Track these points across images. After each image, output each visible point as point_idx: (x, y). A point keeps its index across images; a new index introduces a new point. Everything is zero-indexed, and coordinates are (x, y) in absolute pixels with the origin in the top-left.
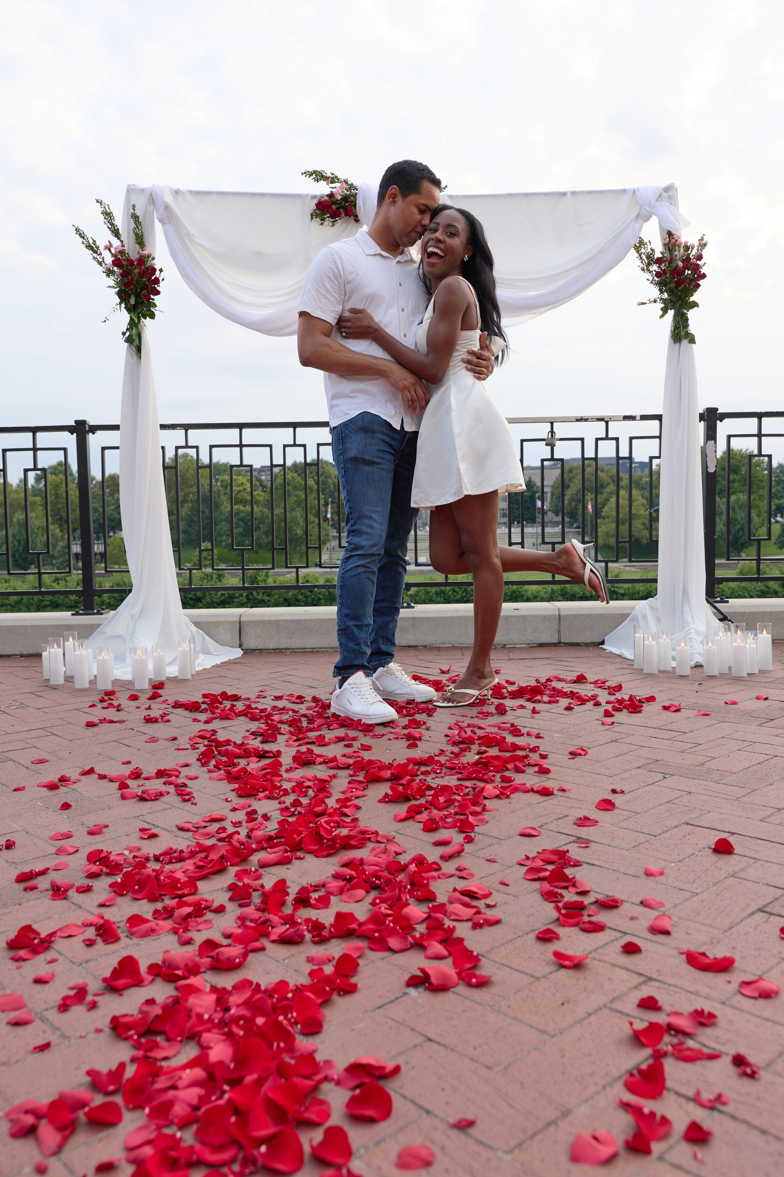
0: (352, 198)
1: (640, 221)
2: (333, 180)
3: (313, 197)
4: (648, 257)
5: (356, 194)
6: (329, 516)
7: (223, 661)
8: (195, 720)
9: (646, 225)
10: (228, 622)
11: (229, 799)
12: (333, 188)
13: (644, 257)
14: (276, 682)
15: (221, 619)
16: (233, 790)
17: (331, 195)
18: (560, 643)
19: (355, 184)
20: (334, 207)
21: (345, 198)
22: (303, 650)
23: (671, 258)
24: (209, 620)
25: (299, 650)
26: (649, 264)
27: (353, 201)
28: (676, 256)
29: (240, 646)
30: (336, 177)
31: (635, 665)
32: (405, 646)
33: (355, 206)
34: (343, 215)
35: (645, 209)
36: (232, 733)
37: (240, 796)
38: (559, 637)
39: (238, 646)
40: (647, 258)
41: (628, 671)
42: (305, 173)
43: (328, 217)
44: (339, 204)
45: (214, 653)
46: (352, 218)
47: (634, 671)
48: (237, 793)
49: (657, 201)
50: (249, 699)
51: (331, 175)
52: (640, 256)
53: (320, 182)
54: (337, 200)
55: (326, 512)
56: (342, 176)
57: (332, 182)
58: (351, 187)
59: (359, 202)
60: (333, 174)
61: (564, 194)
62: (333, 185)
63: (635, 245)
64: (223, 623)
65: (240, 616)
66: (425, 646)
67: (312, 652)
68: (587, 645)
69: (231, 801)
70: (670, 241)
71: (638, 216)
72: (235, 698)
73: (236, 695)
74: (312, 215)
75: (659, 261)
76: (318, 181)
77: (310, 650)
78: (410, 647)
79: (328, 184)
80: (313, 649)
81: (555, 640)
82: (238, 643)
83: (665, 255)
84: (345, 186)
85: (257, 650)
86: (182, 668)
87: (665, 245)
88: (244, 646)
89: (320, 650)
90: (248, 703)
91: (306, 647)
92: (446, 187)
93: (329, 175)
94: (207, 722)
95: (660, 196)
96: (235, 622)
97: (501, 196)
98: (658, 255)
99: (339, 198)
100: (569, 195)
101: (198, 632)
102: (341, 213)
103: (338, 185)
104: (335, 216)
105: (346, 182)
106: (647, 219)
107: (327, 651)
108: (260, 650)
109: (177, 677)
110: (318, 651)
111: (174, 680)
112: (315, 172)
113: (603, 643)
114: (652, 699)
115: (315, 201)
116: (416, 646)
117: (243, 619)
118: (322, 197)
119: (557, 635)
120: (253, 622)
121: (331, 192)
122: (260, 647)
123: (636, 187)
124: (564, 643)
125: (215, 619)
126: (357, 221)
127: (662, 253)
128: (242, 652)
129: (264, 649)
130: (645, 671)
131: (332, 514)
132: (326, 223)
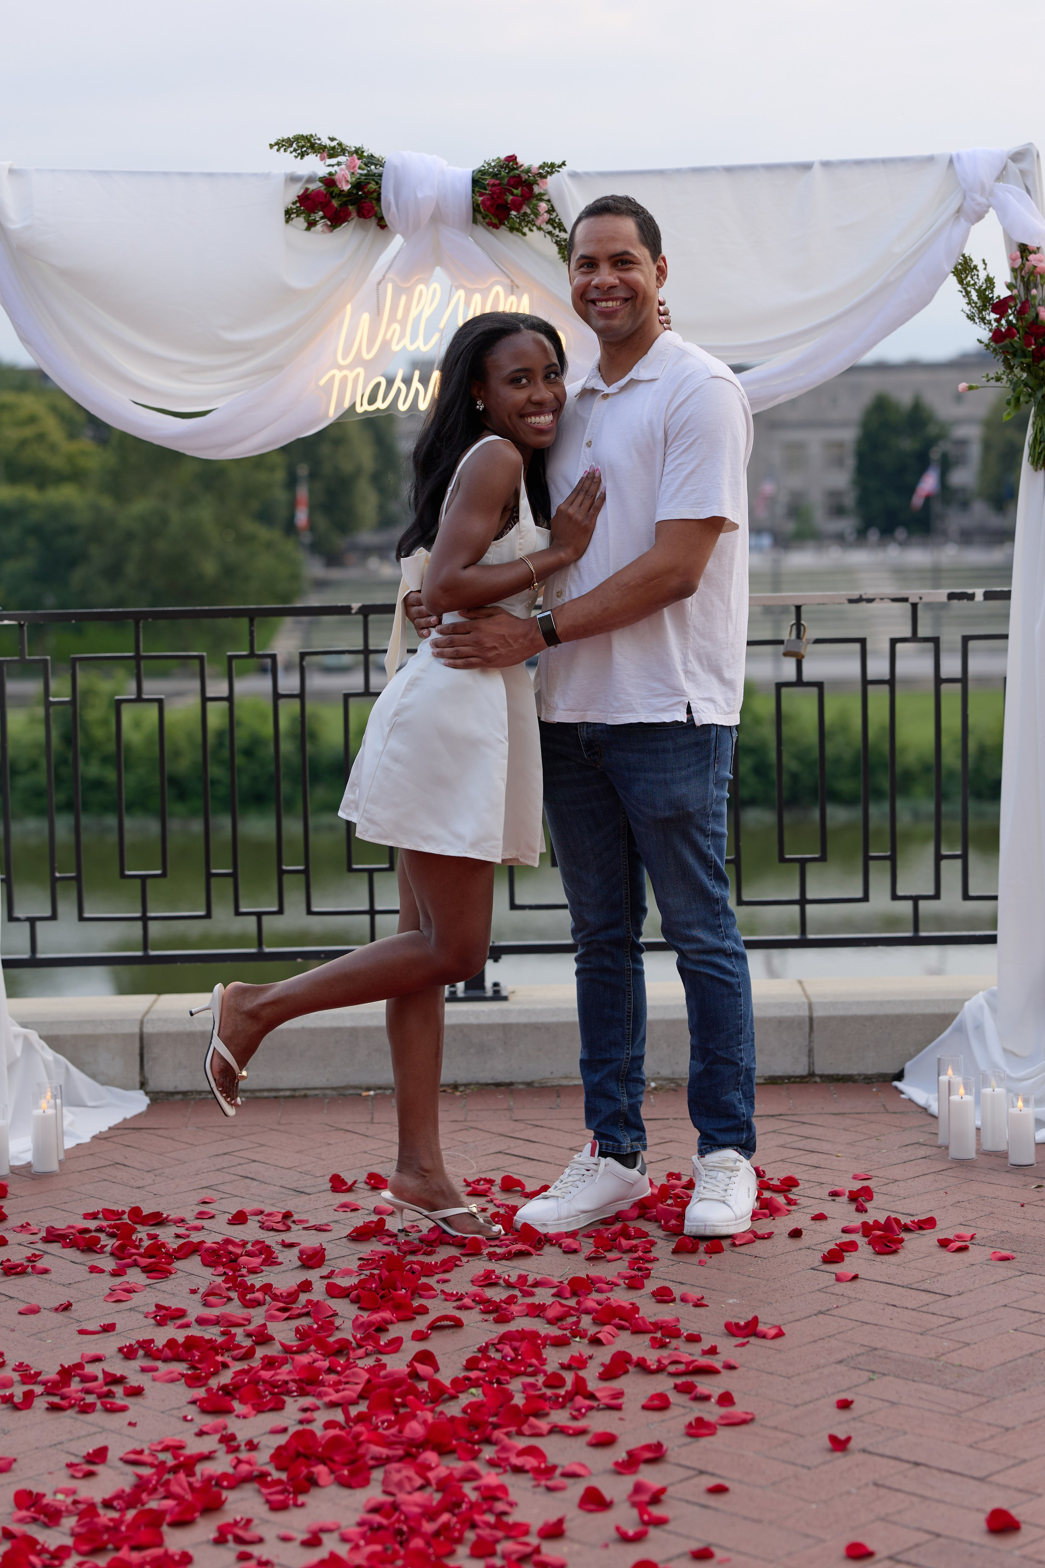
0: (372, 186)
1: (963, 222)
2: (334, 151)
3: (293, 179)
4: (981, 293)
5: (380, 175)
6: (302, 517)
7: (112, 1124)
8: (94, 1269)
9: (976, 228)
10: (116, 1036)
11: (189, 1418)
12: (333, 166)
13: (974, 295)
14: (228, 1178)
15: (102, 1030)
16: (193, 1402)
17: (329, 181)
18: (812, 1075)
19: (376, 155)
20: (335, 203)
21: (358, 185)
22: (274, 1094)
23: (1027, 301)
24: (76, 1031)
25: (266, 1094)
26: (984, 308)
27: (375, 191)
28: (1034, 297)
29: (143, 1085)
30: (340, 144)
31: (940, 1136)
32: (487, 1084)
33: (378, 199)
34: (354, 215)
35: (973, 200)
36: (166, 1295)
37: (204, 1411)
38: (811, 1064)
39: (138, 1085)
40: (979, 297)
41: (923, 1152)
42: (277, 144)
43: (322, 218)
44: (345, 196)
45: (90, 1104)
46: (373, 222)
47: (934, 1151)
48: (200, 1407)
49: (999, 179)
50: (182, 1220)
51: (328, 143)
52: (965, 289)
53: (306, 157)
54: (343, 191)
55: (293, 505)
56: (351, 143)
57: (331, 156)
58: (371, 160)
59: (388, 194)
60: (332, 139)
61: (807, 167)
62: (333, 161)
63: (956, 268)
64: (107, 1037)
65: (142, 1023)
66: (529, 1084)
67: (293, 1097)
68: (869, 1080)
69: (192, 1420)
70: (1023, 264)
71: (959, 211)
72: (157, 1219)
73: (158, 1215)
74: (288, 213)
75: (1000, 307)
76: (302, 155)
77: (288, 1093)
78: (498, 1085)
79: (322, 159)
80: (294, 1090)
81: (801, 1069)
82: (137, 1078)
83: (1015, 292)
84: (358, 163)
85: (178, 1093)
86: (40, 1148)
87: (1014, 270)
88: (152, 1086)
89: (309, 1093)
90: (181, 1231)
91: (281, 1086)
92: (564, 164)
93: (326, 142)
94: (116, 1273)
95: (1005, 168)
96: (131, 1035)
97: (678, 171)
98: (1001, 292)
99: (346, 187)
100: (817, 168)
101: (56, 1060)
102: (349, 214)
103: (342, 159)
104: (336, 220)
105: (359, 152)
106: (980, 217)
107: (325, 1095)
108: (185, 1093)
109: (29, 1165)
110: (305, 1096)
111: (25, 1172)
112: (298, 138)
113: (900, 1076)
114: (929, 1223)
115: (297, 190)
116: (511, 1084)
117: (148, 1029)
118: (310, 180)
119: (805, 1060)
120: (168, 1034)
121: (330, 174)
122: (185, 1086)
123: (954, 153)
124: (821, 1076)
125: (89, 1030)
126: (382, 225)
127: (1010, 286)
128: (146, 1100)
129: (192, 1092)
130: (954, 1153)
131: (312, 509)
132: (319, 227)
